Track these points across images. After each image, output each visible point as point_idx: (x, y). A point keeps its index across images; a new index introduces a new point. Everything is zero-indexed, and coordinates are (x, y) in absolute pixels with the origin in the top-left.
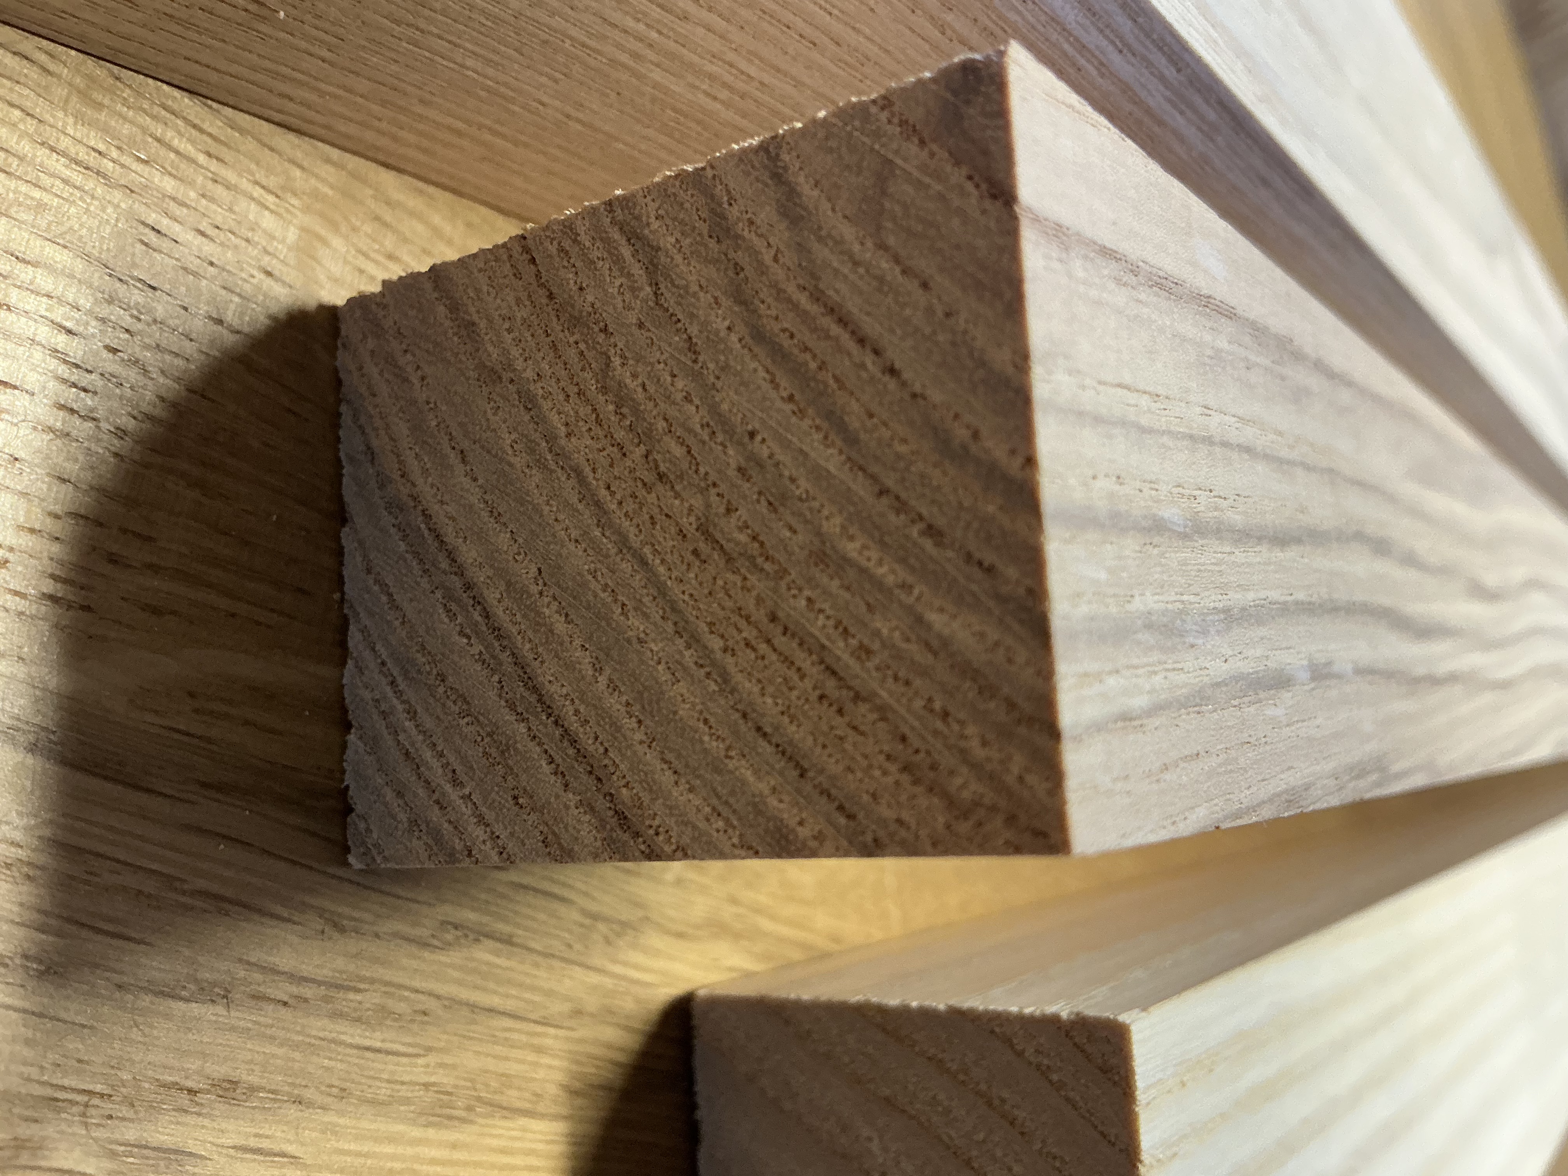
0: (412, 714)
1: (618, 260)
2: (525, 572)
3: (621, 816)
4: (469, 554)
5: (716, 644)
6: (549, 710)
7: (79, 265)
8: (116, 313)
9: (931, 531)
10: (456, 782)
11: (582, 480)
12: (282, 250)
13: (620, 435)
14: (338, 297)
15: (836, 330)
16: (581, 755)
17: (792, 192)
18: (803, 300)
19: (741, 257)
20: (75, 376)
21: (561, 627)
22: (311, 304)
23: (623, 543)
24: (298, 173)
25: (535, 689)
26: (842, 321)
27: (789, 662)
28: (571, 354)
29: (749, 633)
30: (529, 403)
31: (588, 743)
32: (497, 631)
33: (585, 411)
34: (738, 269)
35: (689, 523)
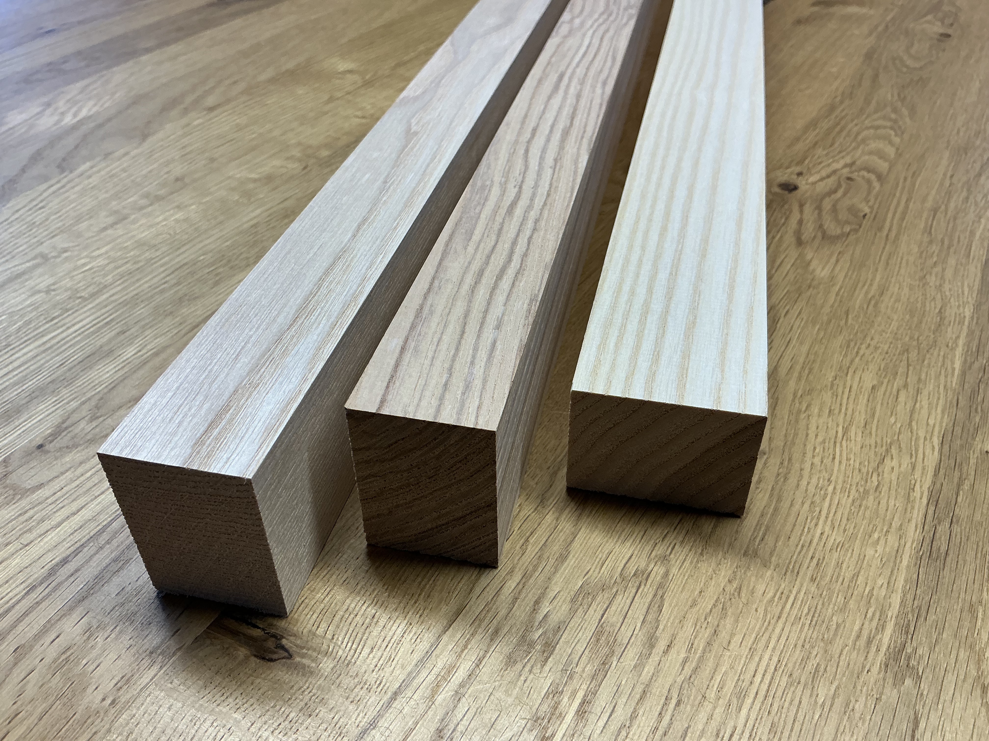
0: (464, 546)
1: (370, 482)
2: (435, 515)
3: (488, 506)
4: (429, 526)
5: (453, 480)
6: (465, 516)
7: (350, 598)
8: (362, 593)
9: (435, 439)
10: (480, 539)
11: (416, 499)
12: (353, 554)
13: (408, 490)
14: (365, 543)
15: (393, 446)
16: (475, 511)
17: (364, 448)
18: (386, 451)
19: (375, 460)
20: (374, 603)
21: (448, 510)
22: (366, 550)
23: (431, 494)
24: (334, 548)
25: (461, 518)
26: (392, 445)
27: (458, 469)
28: (389, 495)
29: (452, 474)
30: (398, 506)
31: (473, 510)
32: (447, 523)
33: (401, 495)
34: (377, 461)
35: (428, 481)
